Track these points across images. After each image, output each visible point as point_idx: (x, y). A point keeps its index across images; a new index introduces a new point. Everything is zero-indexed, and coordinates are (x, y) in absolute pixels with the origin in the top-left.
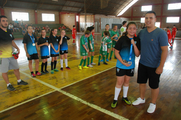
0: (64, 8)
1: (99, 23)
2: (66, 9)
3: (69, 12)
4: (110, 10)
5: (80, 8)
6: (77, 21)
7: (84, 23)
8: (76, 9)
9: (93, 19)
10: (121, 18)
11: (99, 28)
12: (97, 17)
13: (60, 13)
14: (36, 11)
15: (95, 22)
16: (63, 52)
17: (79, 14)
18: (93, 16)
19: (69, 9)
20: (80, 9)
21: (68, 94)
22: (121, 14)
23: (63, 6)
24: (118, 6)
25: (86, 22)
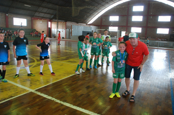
0: (37, 14)
1: (70, 30)
2: (38, 15)
3: (42, 18)
4: (81, 19)
5: (52, 14)
6: (49, 27)
7: (56, 30)
8: (48, 16)
9: (64, 25)
10: (91, 26)
11: (70, 34)
12: (69, 24)
13: (33, 18)
14: (7, 15)
15: (66, 28)
16: (43, 57)
17: (51, 20)
18: (64, 23)
19: (42, 15)
20: (53, 16)
21: (42, 95)
22: (91, 22)
23: (36, 11)
24: (88, 14)
25: (58, 28)
